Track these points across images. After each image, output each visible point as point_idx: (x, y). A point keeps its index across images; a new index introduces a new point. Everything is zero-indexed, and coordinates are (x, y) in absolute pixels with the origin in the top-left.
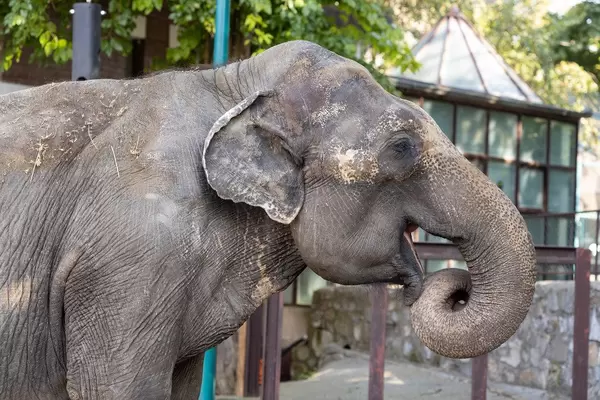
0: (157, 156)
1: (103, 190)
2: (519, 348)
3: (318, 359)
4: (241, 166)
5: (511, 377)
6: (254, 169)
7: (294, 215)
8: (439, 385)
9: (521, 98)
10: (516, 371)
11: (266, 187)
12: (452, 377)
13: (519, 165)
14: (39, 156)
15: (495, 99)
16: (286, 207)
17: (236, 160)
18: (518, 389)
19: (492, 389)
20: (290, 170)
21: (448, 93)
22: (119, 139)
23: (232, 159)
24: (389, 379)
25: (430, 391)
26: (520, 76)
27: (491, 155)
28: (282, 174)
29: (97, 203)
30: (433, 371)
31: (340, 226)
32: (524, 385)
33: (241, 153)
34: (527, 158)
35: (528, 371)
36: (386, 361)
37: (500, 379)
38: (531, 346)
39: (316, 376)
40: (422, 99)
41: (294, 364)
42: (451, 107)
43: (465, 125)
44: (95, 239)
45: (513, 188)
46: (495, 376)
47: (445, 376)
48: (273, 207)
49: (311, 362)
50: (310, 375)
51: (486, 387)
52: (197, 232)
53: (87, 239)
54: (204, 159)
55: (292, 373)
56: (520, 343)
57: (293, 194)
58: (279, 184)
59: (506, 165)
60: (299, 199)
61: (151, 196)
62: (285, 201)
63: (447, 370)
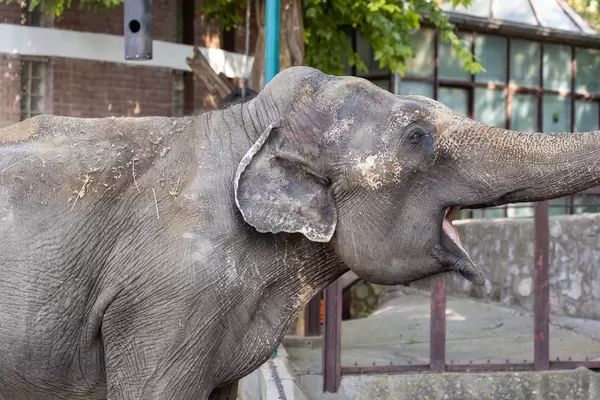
0: (194, 197)
1: (143, 230)
2: (580, 280)
3: (377, 297)
4: (272, 198)
5: (572, 310)
6: (285, 198)
7: (332, 232)
8: (500, 319)
9: (575, 30)
10: (578, 304)
11: (299, 212)
12: (513, 311)
13: (573, 97)
14: (83, 188)
15: (548, 30)
16: (322, 226)
17: (266, 194)
18: (580, 321)
19: (554, 322)
20: (318, 192)
21: (501, 26)
22: (161, 182)
23: (262, 194)
24: (451, 315)
25: (491, 326)
26: (573, 7)
27: (546, 87)
28: (311, 196)
29: (136, 242)
30: (493, 305)
31: (376, 229)
32: (586, 317)
33: (269, 186)
34: (582, 90)
35: (590, 302)
36: (448, 297)
37: (561, 312)
38: (592, 278)
39: (376, 313)
40: (475, 34)
41: (353, 302)
42: (505, 40)
43: (519, 58)
44: (134, 277)
45: (569, 121)
46: (556, 309)
47: (507, 310)
48: (310, 229)
49: (371, 301)
50: (370, 313)
51: (548, 321)
52: (234, 265)
53: (126, 276)
54: (237, 200)
55: (352, 311)
56: (581, 275)
57: (326, 213)
58: (311, 207)
59: (561, 98)
60: (332, 215)
61: (188, 235)
62: (320, 222)
63: (508, 304)
